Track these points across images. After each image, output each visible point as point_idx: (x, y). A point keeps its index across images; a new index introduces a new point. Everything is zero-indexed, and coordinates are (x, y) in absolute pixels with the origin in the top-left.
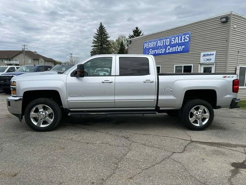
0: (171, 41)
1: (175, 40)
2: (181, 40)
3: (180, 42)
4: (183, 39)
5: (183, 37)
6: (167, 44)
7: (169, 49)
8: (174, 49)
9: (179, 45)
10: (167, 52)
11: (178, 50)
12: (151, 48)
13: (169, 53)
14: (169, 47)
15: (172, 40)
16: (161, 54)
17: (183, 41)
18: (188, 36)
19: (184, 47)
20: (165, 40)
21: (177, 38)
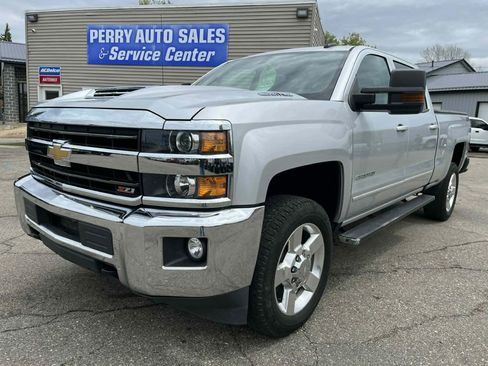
0: (176, 36)
1: (188, 35)
2: (205, 38)
3: (202, 41)
4: (210, 35)
5: (210, 31)
6: (165, 41)
7: (172, 54)
8: (188, 56)
9: (201, 47)
10: (167, 59)
11: (199, 60)
12: (115, 44)
13: (173, 63)
14: (174, 49)
15: (181, 34)
16: (150, 63)
17: (210, 41)
18: (223, 31)
19: (213, 53)
20: (159, 31)
21: (194, 31)
